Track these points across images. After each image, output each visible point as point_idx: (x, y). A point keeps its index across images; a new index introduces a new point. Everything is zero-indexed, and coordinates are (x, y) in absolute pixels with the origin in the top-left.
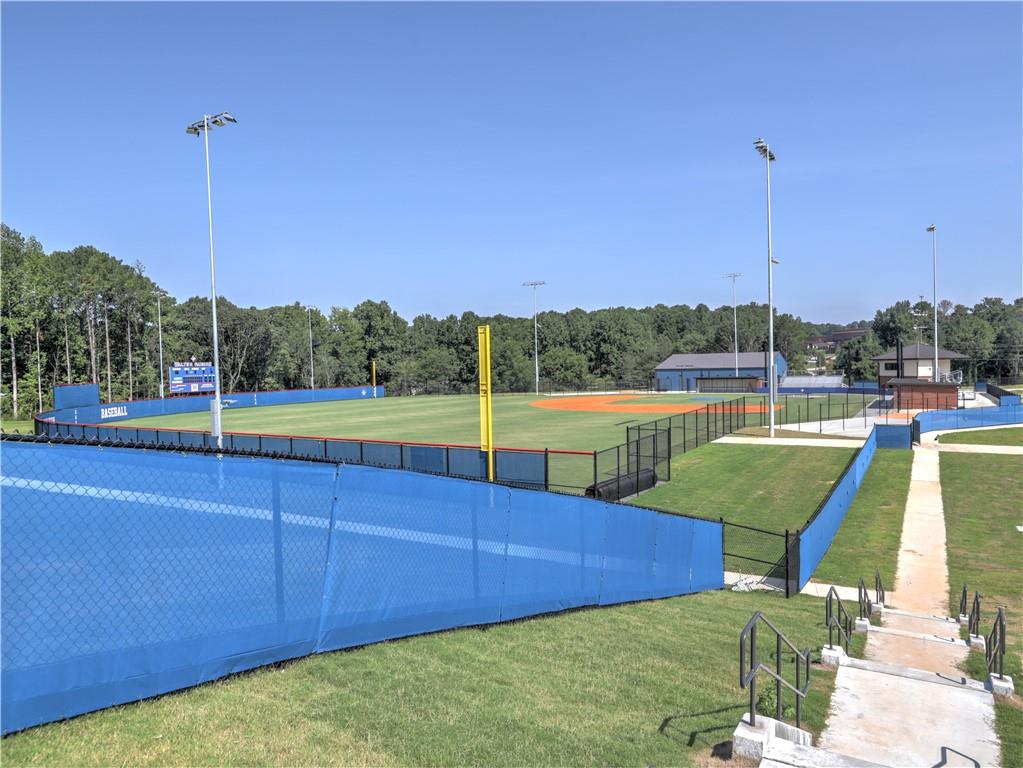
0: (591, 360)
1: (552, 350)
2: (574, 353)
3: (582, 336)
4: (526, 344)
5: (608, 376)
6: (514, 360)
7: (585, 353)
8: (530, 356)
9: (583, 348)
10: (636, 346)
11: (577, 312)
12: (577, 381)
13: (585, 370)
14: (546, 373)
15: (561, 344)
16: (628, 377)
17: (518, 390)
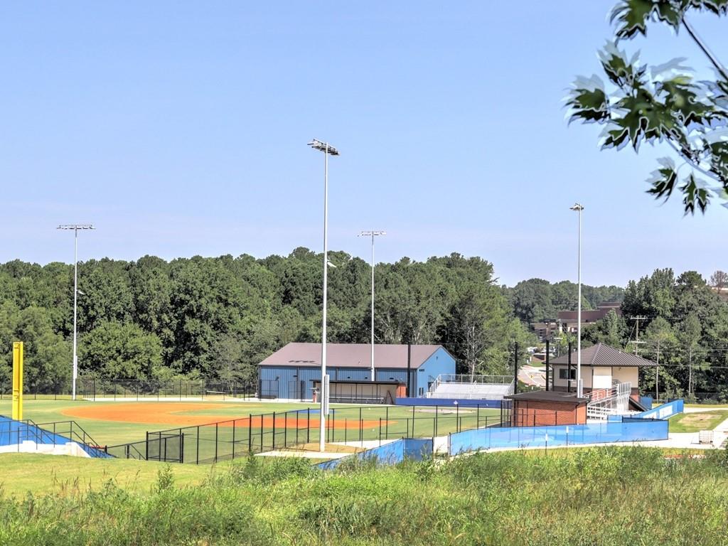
0: (167, 343)
1: (103, 326)
2: (140, 332)
3: (155, 305)
4: (59, 313)
5: (195, 372)
6: (38, 341)
7: (158, 333)
8: (67, 333)
9: (156, 324)
10: (242, 324)
11: (149, 262)
12: (142, 377)
13: (157, 359)
14: (91, 362)
15: (120, 316)
16: (227, 374)
17: (44, 390)
